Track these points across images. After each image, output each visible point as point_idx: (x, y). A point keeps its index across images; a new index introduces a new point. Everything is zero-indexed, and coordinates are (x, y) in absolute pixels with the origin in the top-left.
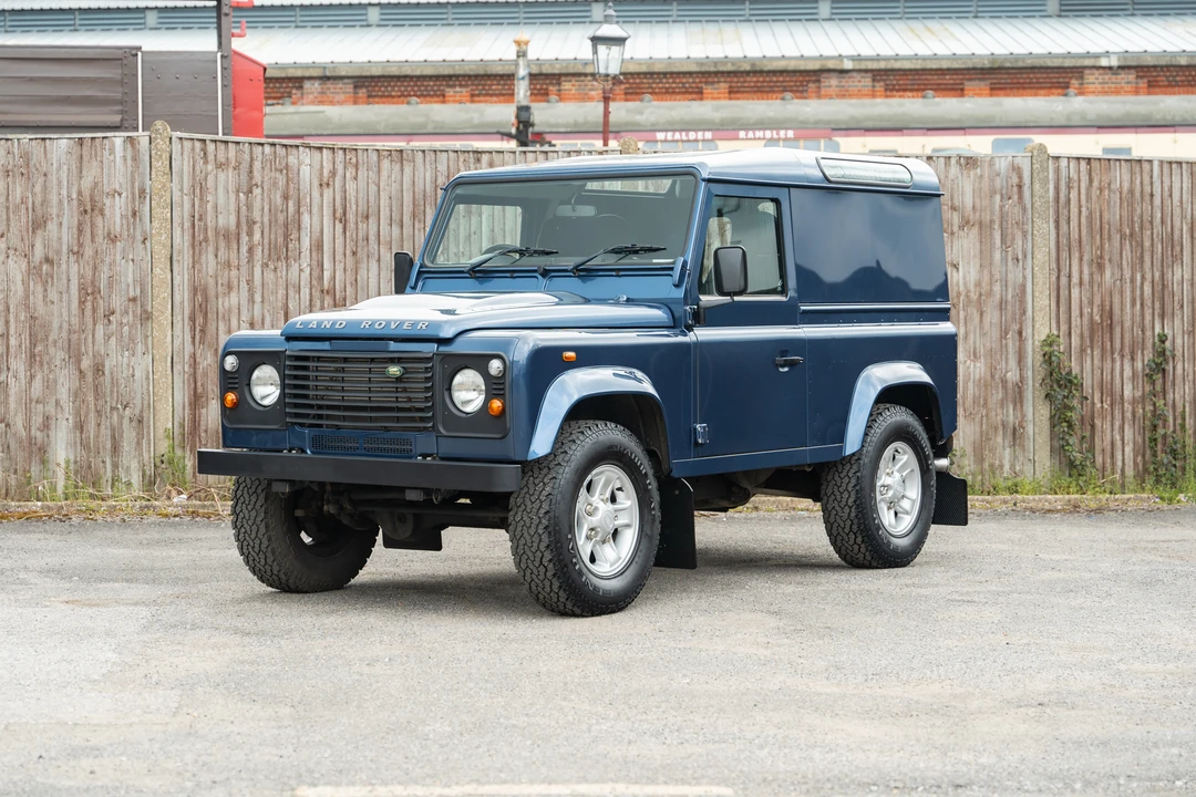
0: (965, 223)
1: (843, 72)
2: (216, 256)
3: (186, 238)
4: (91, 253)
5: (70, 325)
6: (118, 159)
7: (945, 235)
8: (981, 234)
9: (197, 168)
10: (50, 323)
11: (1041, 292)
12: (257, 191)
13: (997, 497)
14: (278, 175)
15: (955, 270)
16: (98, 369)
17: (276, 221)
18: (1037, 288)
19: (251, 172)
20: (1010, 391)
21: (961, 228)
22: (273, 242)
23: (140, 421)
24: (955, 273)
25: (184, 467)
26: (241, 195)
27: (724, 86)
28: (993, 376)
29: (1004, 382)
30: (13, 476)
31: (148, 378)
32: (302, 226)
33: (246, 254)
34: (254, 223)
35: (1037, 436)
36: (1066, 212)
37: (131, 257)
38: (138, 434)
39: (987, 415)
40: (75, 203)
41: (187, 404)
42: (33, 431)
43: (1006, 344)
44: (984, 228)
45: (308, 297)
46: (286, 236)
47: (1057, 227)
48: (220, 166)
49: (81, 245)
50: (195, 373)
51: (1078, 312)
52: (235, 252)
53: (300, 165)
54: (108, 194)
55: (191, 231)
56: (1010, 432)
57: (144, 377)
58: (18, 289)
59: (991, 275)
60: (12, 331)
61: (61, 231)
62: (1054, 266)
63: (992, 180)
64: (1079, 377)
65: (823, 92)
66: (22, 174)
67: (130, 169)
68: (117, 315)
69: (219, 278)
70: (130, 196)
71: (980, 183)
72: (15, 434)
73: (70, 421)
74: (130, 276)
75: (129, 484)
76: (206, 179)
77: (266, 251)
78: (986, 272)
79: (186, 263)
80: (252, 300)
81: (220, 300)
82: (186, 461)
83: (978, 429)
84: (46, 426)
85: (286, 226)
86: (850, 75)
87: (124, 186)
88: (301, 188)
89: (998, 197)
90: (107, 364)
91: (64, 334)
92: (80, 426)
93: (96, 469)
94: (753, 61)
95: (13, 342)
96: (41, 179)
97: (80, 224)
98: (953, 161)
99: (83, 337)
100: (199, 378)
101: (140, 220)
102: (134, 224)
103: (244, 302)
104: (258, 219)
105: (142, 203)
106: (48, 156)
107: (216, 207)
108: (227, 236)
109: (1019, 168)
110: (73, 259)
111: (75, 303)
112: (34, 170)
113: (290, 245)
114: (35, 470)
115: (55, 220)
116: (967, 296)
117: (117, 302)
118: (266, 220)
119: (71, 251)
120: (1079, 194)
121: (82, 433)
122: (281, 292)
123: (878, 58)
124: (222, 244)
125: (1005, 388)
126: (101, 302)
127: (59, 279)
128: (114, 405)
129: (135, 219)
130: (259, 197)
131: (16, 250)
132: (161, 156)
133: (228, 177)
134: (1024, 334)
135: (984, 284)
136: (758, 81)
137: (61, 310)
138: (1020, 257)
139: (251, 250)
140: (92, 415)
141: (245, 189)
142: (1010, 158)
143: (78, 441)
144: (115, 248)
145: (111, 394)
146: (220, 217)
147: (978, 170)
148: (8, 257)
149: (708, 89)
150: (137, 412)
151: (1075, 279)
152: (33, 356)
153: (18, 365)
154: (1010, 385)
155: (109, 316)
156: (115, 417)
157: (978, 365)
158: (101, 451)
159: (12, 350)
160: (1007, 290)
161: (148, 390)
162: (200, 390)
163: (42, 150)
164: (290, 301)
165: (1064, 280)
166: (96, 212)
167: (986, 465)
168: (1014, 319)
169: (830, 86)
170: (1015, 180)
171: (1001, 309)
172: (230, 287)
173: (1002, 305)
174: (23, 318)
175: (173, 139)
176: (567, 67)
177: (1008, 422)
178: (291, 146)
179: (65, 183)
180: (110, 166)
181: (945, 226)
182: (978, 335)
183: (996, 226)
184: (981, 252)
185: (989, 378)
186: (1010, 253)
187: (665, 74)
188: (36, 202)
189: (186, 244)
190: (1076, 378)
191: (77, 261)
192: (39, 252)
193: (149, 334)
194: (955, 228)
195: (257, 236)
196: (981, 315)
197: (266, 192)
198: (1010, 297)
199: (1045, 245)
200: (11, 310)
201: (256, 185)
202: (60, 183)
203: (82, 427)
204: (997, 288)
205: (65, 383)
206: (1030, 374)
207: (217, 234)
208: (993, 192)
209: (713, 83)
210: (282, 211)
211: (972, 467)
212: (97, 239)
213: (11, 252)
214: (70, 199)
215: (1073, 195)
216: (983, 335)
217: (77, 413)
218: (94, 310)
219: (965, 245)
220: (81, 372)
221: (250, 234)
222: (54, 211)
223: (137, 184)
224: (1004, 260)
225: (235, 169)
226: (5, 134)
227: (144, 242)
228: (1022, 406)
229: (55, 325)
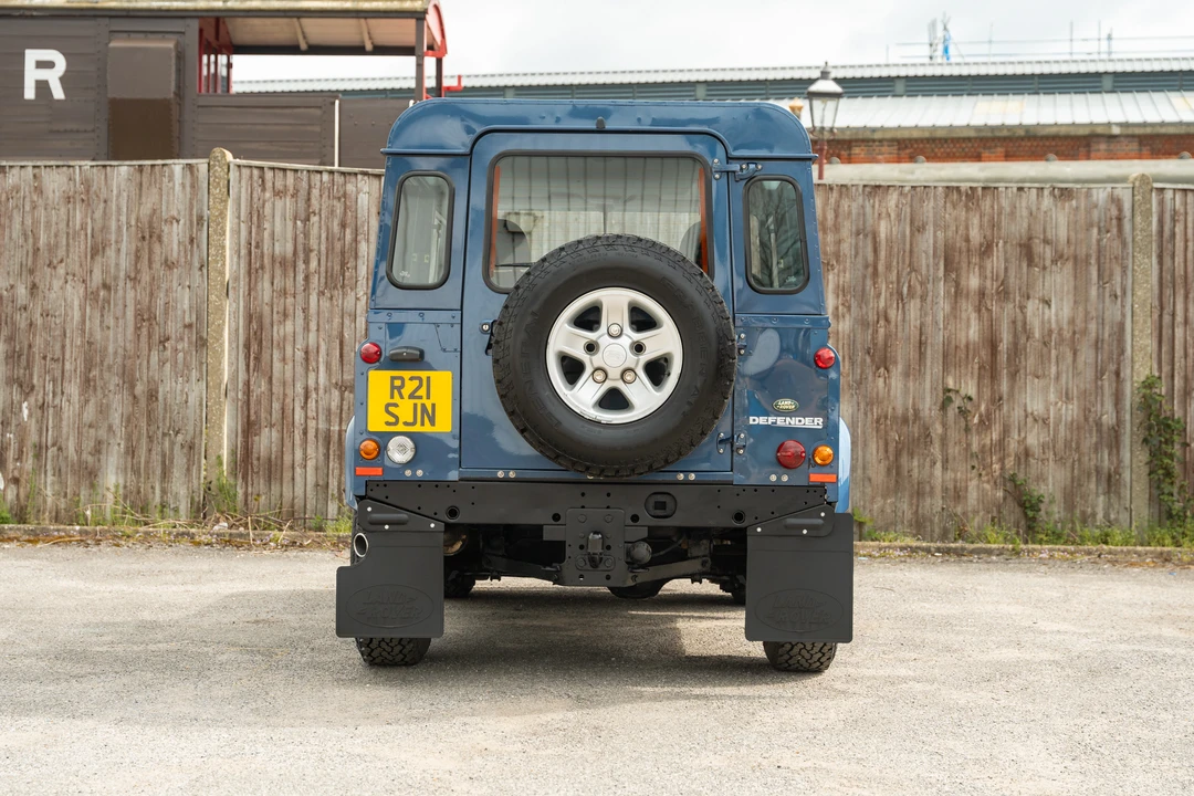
0: (1059, 258)
1: (1111, 138)
2: (272, 284)
3: (242, 265)
4: (148, 279)
5: (125, 350)
6: (178, 188)
7: (1036, 269)
8: (1075, 270)
9: (255, 195)
10: (106, 349)
11: (1141, 331)
12: (314, 219)
13: (1081, 547)
14: (335, 202)
15: (1047, 307)
16: (152, 395)
17: (333, 248)
18: (1139, 327)
19: (309, 199)
20: (1105, 435)
21: (1054, 262)
22: (330, 270)
23: (190, 448)
24: (1047, 311)
25: (235, 495)
26: (299, 222)
27: (1000, 150)
28: (1086, 419)
29: (1099, 424)
30: (63, 500)
31: (201, 405)
32: (360, 254)
33: (302, 282)
34: (311, 251)
35: (1134, 483)
36: (1170, 246)
37: (188, 283)
38: (189, 460)
39: (1079, 460)
40: (133, 228)
41: (240, 431)
42: (84, 456)
43: (1102, 385)
44: (1079, 263)
45: (364, 326)
46: (343, 264)
47: (1161, 263)
48: (277, 194)
49: (138, 271)
50: (249, 400)
51: (1182, 353)
52: (292, 279)
53: (358, 193)
54: (166, 221)
55: (247, 258)
56: (1104, 478)
57: (198, 403)
58: (77, 315)
59: (1087, 313)
60: (67, 356)
61: (120, 257)
62: (1156, 303)
63: (1089, 211)
64: (1182, 421)
65: (1092, 155)
66: (83, 200)
67: (188, 196)
68: (172, 342)
69: (275, 306)
70: (188, 222)
71: (1075, 215)
72: (67, 458)
73: (122, 446)
74: (186, 302)
75: (176, 510)
76: (264, 205)
77: (323, 280)
78: (1081, 309)
79: (241, 290)
80: (307, 329)
81: (275, 328)
82: (238, 489)
83: (1069, 475)
84: (98, 450)
85: (343, 253)
86: (1118, 139)
87: (182, 213)
88: (359, 216)
89: (1095, 231)
90: (160, 390)
91: (119, 360)
92: (131, 451)
93: (145, 495)
94: (1027, 128)
95: (67, 366)
96: (102, 205)
97: (138, 250)
98: (1046, 192)
99: (138, 362)
100: (252, 406)
101: (198, 246)
102: (192, 251)
103: (299, 329)
104: (315, 247)
105: (200, 230)
106: (109, 182)
107: (273, 234)
108: (283, 263)
109: (1119, 200)
110: (129, 285)
111: (131, 329)
112: (94, 197)
113: (347, 274)
114: (84, 493)
115: (113, 247)
116: (1060, 334)
117: (173, 328)
118: (323, 248)
119: (128, 277)
120: (1186, 228)
121: (133, 458)
122: (337, 320)
123: (1145, 125)
124: (278, 272)
125: (1099, 431)
126: (157, 328)
127: (115, 305)
128: (166, 431)
129: (192, 246)
130: (316, 225)
131: (74, 275)
132: (219, 183)
133: (285, 204)
134: (1122, 375)
135: (1078, 321)
136: (1032, 146)
137: (117, 336)
138: (1119, 293)
139: (307, 278)
140: (144, 441)
141: (303, 217)
142: (1109, 190)
143: (130, 466)
144: (172, 274)
145: (164, 420)
146: (277, 244)
147: (1074, 202)
148: (66, 282)
149: (986, 154)
150: (189, 438)
151: (1179, 318)
152: (88, 381)
153: (73, 389)
154: (1105, 429)
155: (164, 342)
156: (167, 444)
157: (1071, 407)
158: (151, 476)
159: (67, 374)
160: (1103, 328)
161: (201, 416)
162: (253, 418)
163: (103, 177)
164: (345, 329)
165: (1167, 319)
166: (154, 239)
167: (1078, 512)
168: (1110, 359)
169: (1099, 150)
170: (1114, 212)
171: (1097, 349)
172: (285, 315)
173: (1098, 344)
174: (79, 343)
175: (232, 166)
176: (856, 134)
177: (1102, 468)
178: (350, 174)
179: (125, 210)
180: (168, 193)
181: (1037, 260)
182: (1070, 375)
183: (1093, 261)
184: (1075, 288)
185: (1082, 419)
186: (1107, 290)
187: (946, 140)
188: (96, 229)
189: (242, 271)
190: (1178, 422)
191: (134, 288)
192: (97, 277)
193: (204, 360)
194: (1048, 263)
195: (313, 264)
196: (1075, 354)
197: (323, 219)
198: (1106, 335)
199: (1147, 282)
200: (68, 335)
201: (314, 213)
202: (119, 209)
203: (133, 452)
204: (1093, 326)
205: (118, 406)
206: (1128, 417)
207: (273, 260)
208: (1090, 226)
209: (990, 148)
210: (339, 239)
211: (1062, 514)
212: (154, 266)
213: (70, 278)
214: (129, 226)
215: (1179, 229)
216: (1076, 374)
217: (129, 438)
218: (150, 337)
219: (1059, 280)
220: (135, 397)
221: (307, 262)
222: (113, 238)
223: (195, 210)
224: (1101, 297)
225: (292, 196)
226: (67, 160)
227: (201, 269)
228: (1118, 451)
229: (111, 350)
